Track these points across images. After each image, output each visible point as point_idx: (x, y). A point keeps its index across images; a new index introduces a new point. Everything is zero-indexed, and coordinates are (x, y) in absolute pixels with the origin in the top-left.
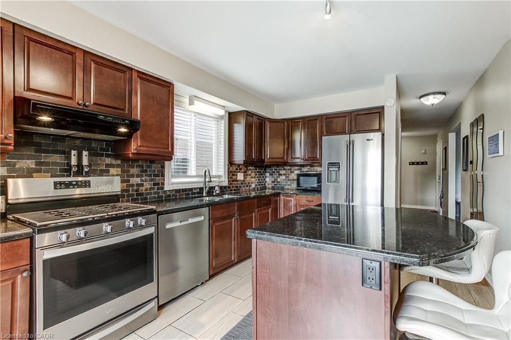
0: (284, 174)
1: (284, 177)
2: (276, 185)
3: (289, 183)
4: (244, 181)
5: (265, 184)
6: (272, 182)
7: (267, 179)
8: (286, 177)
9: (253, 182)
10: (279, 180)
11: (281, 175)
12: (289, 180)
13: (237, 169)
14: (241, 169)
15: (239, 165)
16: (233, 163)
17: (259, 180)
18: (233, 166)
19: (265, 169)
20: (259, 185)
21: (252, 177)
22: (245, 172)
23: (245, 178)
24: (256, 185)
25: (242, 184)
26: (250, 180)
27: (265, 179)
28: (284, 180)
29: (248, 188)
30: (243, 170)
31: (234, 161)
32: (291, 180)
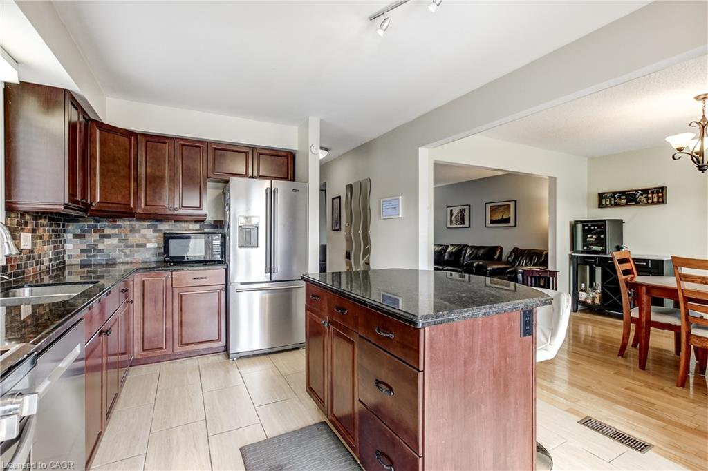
0: (115, 236)
1: (114, 241)
2: (94, 256)
3: (128, 251)
4: (32, 251)
5: (63, 257)
6: (82, 251)
7: (68, 247)
8: (119, 241)
9: (47, 253)
10: (101, 246)
11: (108, 236)
12: (127, 246)
13: (19, 224)
14: (26, 224)
15: (23, 213)
16: (14, 206)
17: (55, 248)
18: (13, 215)
19: (63, 226)
20: (55, 259)
21: (44, 243)
22: (34, 231)
23: (34, 244)
24: (51, 260)
25: (28, 258)
26: (42, 250)
27: (63, 247)
28: (115, 246)
29: (38, 267)
30: (30, 227)
31: (16, 203)
32: (132, 246)
